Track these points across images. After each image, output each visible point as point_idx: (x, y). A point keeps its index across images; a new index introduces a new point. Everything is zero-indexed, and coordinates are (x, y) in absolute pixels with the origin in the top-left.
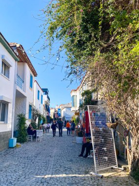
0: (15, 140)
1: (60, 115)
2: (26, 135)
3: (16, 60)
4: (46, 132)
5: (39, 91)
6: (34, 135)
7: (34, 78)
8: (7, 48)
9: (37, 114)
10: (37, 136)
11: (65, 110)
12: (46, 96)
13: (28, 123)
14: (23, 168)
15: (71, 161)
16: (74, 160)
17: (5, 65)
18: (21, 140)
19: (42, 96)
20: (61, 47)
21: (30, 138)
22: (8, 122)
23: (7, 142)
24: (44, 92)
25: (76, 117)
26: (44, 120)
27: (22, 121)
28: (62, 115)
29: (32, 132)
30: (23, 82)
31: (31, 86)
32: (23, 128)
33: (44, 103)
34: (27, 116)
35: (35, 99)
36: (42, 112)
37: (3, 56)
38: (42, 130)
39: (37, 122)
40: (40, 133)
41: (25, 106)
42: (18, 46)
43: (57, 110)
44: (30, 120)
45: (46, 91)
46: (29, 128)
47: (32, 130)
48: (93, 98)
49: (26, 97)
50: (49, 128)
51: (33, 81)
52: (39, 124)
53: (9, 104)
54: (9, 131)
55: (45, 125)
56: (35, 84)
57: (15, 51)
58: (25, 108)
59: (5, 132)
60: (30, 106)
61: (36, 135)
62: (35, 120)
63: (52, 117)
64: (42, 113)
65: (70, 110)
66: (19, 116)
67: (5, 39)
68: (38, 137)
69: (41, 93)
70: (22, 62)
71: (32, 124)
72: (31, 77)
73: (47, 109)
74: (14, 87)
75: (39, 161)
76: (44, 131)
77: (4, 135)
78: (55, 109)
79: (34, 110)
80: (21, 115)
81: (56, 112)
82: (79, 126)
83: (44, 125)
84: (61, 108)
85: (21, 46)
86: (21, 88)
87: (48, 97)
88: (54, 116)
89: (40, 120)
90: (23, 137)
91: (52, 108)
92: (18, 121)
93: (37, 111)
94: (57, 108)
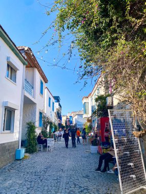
0: (23, 150)
1: (71, 123)
2: (36, 144)
3: (24, 64)
4: (58, 141)
5: (50, 98)
6: (45, 144)
7: (45, 85)
8: (13, 50)
9: (48, 122)
10: (48, 145)
11: (76, 117)
12: (58, 103)
13: (38, 131)
14: (28, 189)
15: (87, 176)
16: (90, 175)
17: (12, 68)
18: (30, 150)
19: (53, 103)
20: (73, 42)
21: (40, 148)
22: (15, 131)
23: (14, 153)
24: (55, 99)
25: (88, 124)
26: (56, 128)
27: (31, 129)
28: (74, 123)
29: (42, 141)
30: (33, 88)
31: (42, 92)
32: (32, 137)
33: (55, 110)
34: (37, 124)
35: (45, 106)
36: (54, 119)
37: (8, 58)
38: (53, 139)
39: (48, 130)
40: (51, 142)
41: (35, 113)
42: (26, 49)
43: (69, 117)
44: (41, 128)
45: (57, 99)
46: (39, 137)
47: (42, 139)
48: (108, 103)
49: (35, 104)
50: (61, 136)
51: (44, 88)
52: (50, 132)
53: (16, 111)
54: (15, 142)
55: (57, 133)
56: (45, 91)
57: (23, 54)
58: (35, 115)
59: (11, 142)
60: (41, 113)
61: (46, 144)
62: (46, 128)
63: (64, 125)
64: (53, 121)
65: (82, 117)
66: (28, 124)
67: (10, 39)
68: (49, 147)
69: (53, 100)
70: (32, 67)
71: (42, 132)
72: (42, 83)
73: (59, 116)
74: (22, 92)
75: (49, 178)
76: (55, 139)
77: (10, 146)
78: (67, 117)
79: (44, 117)
80: (31, 123)
81: (68, 120)
82: (92, 134)
83: (55, 133)
84: (72, 115)
85: (30, 49)
86: (30, 94)
87: (60, 105)
88: (66, 124)
89: (51, 127)
90: (33, 146)
91: (64, 116)
92: (27, 129)
93: (48, 119)
94: (68, 115)
